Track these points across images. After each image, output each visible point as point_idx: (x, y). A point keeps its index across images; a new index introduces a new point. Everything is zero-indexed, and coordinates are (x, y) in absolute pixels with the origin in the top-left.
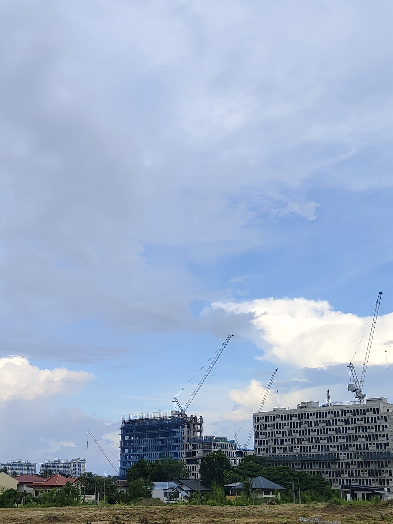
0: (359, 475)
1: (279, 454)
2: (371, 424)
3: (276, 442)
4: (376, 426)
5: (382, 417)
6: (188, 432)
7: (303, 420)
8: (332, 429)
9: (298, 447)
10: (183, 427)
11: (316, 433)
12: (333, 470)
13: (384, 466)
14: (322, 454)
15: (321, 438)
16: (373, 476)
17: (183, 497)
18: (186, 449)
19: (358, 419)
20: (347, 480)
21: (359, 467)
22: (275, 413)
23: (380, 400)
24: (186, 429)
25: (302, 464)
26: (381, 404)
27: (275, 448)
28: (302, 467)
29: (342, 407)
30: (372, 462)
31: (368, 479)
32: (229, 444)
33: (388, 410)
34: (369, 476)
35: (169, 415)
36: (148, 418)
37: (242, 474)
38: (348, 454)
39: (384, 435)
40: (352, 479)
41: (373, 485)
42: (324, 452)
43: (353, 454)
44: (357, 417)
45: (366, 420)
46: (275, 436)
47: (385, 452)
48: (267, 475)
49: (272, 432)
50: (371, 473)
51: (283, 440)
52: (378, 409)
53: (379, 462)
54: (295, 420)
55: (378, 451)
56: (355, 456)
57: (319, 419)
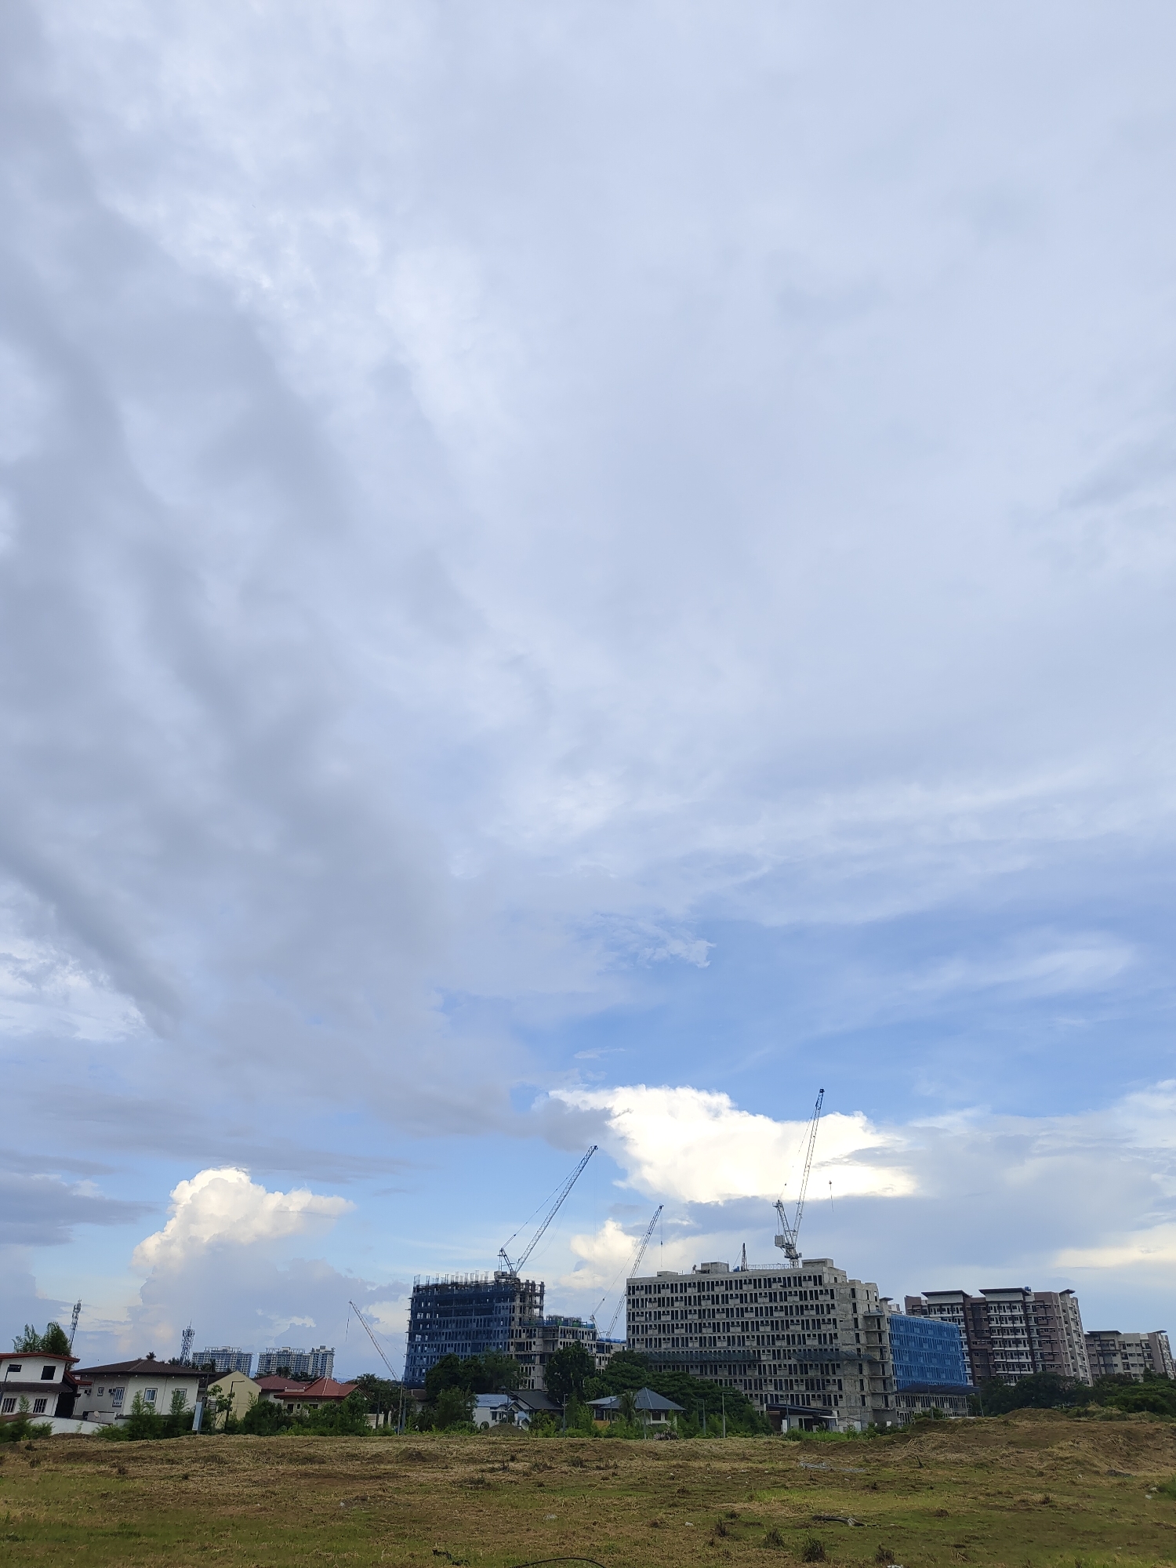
0: (792, 1388)
1: (665, 1349)
2: (810, 1302)
3: (662, 1328)
4: (817, 1306)
5: (827, 1291)
6: (521, 1309)
7: (705, 1293)
8: (749, 1309)
9: (696, 1338)
10: (513, 1300)
11: (724, 1315)
12: (750, 1378)
13: (831, 1373)
14: (734, 1351)
15: (733, 1323)
16: (813, 1389)
17: (521, 1421)
18: (516, 1337)
19: (790, 1292)
20: (772, 1395)
21: (790, 1373)
22: (661, 1279)
23: (823, 1262)
24: (518, 1303)
25: (701, 1366)
26: (825, 1269)
27: (660, 1339)
28: (702, 1371)
29: (765, 1274)
30: (811, 1365)
31: (805, 1394)
32: (585, 1330)
33: (835, 1278)
34: (807, 1389)
35: (491, 1278)
36: (457, 1283)
37: (612, 1382)
38: (774, 1351)
39: (829, 1320)
40: (780, 1393)
41: (814, 1404)
42: (737, 1348)
43: (782, 1351)
44: (788, 1290)
45: (803, 1296)
46: (660, 1318)
47: (832, 1350)
48: (653, 1386)
49: (655, 1312)
50: (810, 1384)
51: (673, 1325)
52: (820, 1277)
53: (822, 1365)
54: (692, 1292)
55: (820, 1347)
56: (785, 1354)
57: (729, 1293)
